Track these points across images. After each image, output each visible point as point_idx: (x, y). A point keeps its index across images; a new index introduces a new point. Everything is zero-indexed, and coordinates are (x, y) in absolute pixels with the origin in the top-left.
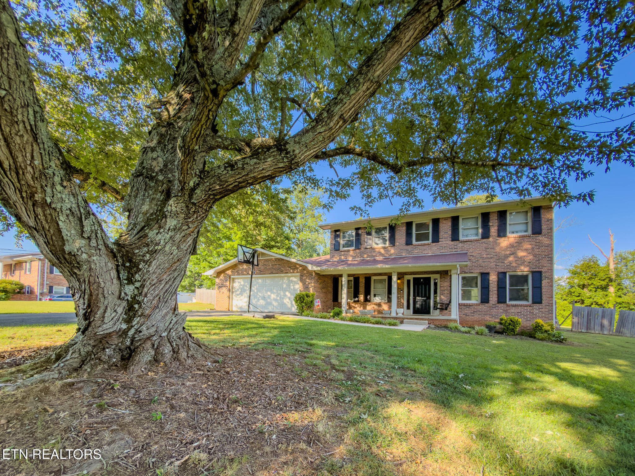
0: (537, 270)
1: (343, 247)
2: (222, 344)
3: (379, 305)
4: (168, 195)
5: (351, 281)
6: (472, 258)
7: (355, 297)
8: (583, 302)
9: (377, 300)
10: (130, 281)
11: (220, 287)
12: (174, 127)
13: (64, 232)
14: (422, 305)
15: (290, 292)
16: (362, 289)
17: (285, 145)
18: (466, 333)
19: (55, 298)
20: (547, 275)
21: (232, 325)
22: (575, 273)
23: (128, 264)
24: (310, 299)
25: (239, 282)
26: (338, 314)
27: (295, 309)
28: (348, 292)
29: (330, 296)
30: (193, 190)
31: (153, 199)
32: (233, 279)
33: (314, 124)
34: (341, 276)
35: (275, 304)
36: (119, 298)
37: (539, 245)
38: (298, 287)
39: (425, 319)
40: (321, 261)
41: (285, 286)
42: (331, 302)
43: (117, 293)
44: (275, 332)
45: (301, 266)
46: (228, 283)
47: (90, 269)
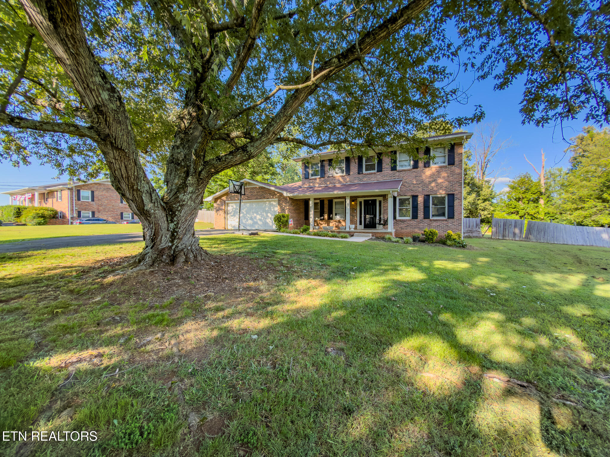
0: (451, 193)
1: (312, 175)
2: (219, 253)
3: (339, 222)
4: (187, 174)
5: (317, 203)
6: (406, 184)
7: (321, 216)
8: (518, 213)
9: (338, 218)
10: (172, 221)
11: (217, 210)
12: (188, 134)
13: (145, 201)
14: (370, 221)
15: (271, 214)
16: (326, 210)
17: (246, 148)
18: (396, 242)
19: (84, 222)
20: (458, 196)
21: (227, 241)
22: (513, 188)
23: (171, 213)
24: (285, 219)
25: (232, 206)
26: (305, 230)
27: (274, 227)
28: (315, 212)
29: (302, 216)
30: (200, 172)
31: (180, 176)
32: (228, 203)
33: (260, 135)
34: (309, 199)
35: (260, 223)
36: (168, 230)
37: (453, 173)
38: (277, 209)
39: (370, 233)
40: (295, 187)
41: (267, 209)
42: (303, 220)
43: (167, 228)
44: (254, 245)
45: (278, 193)
46: (223, 207)
47: (155, 217)
